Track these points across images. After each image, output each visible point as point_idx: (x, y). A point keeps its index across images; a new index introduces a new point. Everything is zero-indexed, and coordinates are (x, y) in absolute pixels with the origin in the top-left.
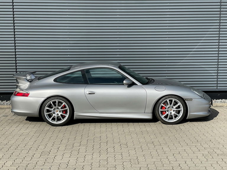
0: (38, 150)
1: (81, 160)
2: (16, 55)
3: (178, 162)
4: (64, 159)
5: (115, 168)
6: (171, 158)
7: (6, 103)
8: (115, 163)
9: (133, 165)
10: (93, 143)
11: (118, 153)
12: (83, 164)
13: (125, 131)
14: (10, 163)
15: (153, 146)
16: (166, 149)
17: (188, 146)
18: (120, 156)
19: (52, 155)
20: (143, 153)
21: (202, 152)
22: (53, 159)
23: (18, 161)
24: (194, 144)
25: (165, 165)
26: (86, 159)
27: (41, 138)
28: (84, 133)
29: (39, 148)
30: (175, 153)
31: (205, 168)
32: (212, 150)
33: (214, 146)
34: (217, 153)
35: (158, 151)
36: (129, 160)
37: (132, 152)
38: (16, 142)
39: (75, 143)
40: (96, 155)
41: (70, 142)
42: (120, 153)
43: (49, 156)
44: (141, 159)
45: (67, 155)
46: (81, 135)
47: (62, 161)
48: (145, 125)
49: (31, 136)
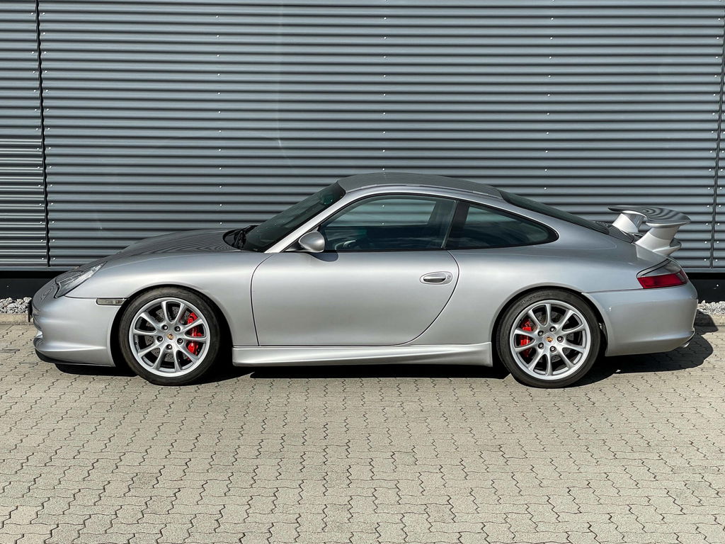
0: (121, 469)
1: (262, 504)
2: (44, 147)
3: (587, 518)
4: (205, 500)
5: (377, 534)
6: (562, 502)
7: (12, 305)
8: (375, 519)
9: (437, 526)
10: (302, 449)
11: (384, 484)
12: (272, 518)
13: (407, 408)
14: (26, 512)
15: (502, 461)
16: (545, 471)
17: (616, 463)
18: (392, 493)
19: (165, 488)
20: (469, 484)
21: (665, 483)
22: (169, 500)
23: (55, 506)
24: (636, 455)
25: (541, 527)
26: (280, 501)
27: (129, 428)
28: (271, 414)
29: (122, 463)
30: (576, 483)
31: (676, 537)
32: (698, 478)
33: (705, 463)
34: (713, 486)
35: (518, 476)
36: (424, 507)
37: (433, 481)
38: (48, 442)
39: (242, 447)
40: (312, 490)
41: (224, 442)
42: (392, 484)
43: (155, 492)
44: (462, 504)
45: (217, 488)
46: (261, 419)
47: (201, 509)
48: (474, 386)
49: (97, 421)
